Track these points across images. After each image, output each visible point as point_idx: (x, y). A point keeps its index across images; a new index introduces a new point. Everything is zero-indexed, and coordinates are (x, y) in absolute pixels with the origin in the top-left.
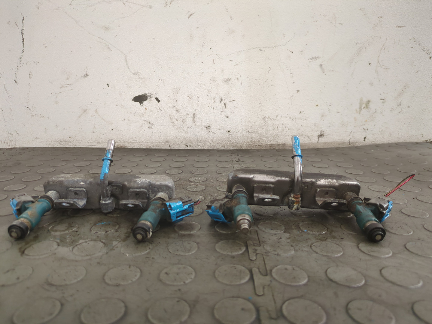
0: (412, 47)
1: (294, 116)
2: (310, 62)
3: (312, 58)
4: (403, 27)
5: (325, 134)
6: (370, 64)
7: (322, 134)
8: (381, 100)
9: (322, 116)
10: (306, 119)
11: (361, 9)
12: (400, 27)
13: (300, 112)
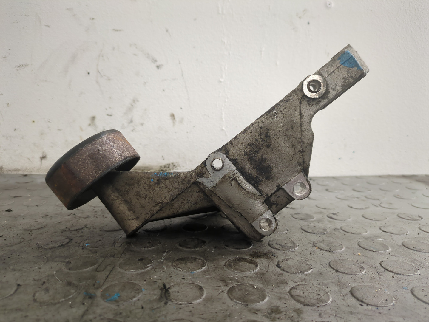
0: (135, 55)
1: (8, 134)
2: (17, 70)
3: (19, 66)
4: (120, 30)
5: (48, 156)
6: (89, 73)
7: (44, 155)
8: (108, 116)
9: (42, 134)
10: (23, 138)
11: (68, 9)
12: (117, 30)
13: (15, 130)
